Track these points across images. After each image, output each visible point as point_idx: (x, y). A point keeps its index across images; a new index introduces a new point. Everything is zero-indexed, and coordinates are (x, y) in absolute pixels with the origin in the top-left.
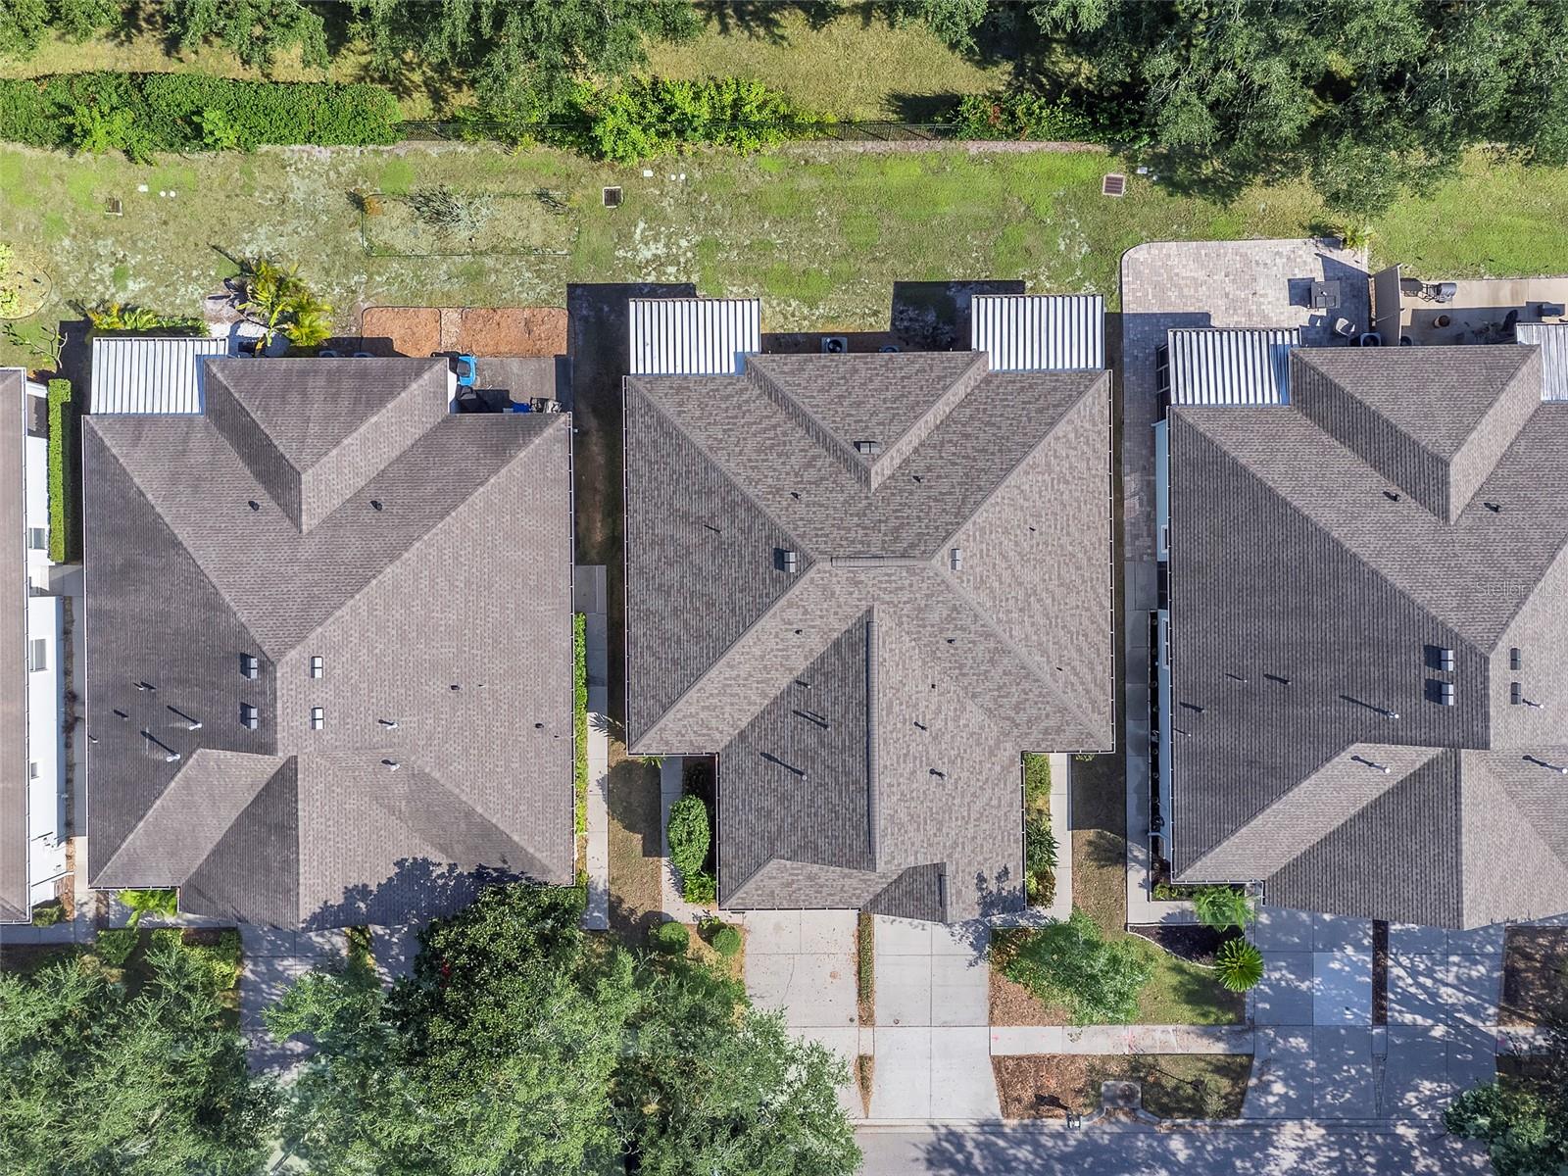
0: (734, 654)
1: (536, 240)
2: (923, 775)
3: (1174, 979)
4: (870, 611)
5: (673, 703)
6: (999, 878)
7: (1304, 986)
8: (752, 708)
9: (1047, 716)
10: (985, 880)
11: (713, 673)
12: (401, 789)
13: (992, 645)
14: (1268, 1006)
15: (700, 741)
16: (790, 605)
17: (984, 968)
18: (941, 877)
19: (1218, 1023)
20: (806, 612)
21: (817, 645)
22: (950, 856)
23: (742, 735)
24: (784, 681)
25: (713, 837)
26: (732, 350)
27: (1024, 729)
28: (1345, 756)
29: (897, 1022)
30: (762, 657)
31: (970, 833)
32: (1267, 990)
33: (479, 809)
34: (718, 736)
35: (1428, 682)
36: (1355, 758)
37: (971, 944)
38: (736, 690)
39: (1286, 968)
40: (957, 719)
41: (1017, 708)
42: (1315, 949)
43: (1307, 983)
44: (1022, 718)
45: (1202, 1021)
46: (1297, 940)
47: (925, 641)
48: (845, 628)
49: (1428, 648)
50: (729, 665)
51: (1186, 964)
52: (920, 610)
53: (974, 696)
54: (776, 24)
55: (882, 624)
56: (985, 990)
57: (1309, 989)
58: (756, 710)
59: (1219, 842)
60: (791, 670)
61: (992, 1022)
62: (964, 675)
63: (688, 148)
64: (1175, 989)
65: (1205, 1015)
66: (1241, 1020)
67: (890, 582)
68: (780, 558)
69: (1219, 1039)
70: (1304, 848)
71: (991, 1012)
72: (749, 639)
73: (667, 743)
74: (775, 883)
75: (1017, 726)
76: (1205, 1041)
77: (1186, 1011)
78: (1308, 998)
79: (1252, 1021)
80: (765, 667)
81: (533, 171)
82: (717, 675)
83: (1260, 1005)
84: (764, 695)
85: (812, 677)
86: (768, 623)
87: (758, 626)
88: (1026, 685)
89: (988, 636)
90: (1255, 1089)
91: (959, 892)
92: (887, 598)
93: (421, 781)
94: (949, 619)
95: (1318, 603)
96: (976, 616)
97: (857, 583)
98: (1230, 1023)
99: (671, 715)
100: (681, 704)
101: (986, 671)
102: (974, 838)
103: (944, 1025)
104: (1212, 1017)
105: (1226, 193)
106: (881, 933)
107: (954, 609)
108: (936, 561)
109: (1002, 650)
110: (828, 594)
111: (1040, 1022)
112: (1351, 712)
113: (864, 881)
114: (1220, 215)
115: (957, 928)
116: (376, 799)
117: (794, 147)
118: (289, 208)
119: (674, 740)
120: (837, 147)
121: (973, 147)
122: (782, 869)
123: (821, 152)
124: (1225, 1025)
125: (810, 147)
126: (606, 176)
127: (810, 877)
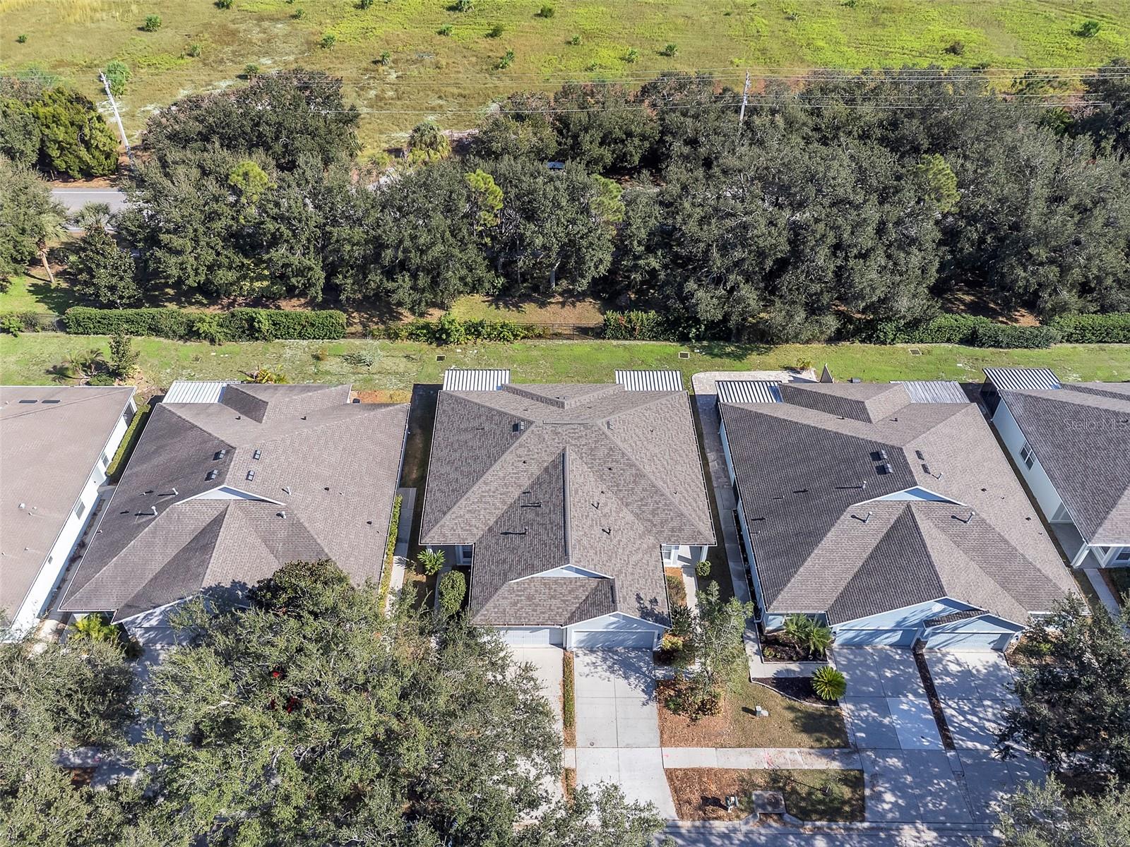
0: (488, 476)
1: (401, 370)
2: (598, 530)
3: (791, 716)
4: (564, 449)
5: (450, 509)
6: (651, 601)
7: (886, 721)
8: (497, 512)
9: (672, 519)
10: (642, 600)
11: (475, 488)
12: (282, 534)
13: (634, 472)
14: (863, 735)
15: (464, 534)
16: (521, 446)
17: (653, 707)
18: (612, 588)
19: (830, 747)
20: (529, 451)
21: (535, 470)
22: (617, 576)
23: (490, 530)
24: (516, 493)
25: (468, 588)
26: (496, 384)
27: (659, 527)
28: (846, 516)
29: (592, 744)
30: (504, 478)
31: (630, 570)
32: (860, 723)
33: (326, 550)
34: (475, 531)
35: (877, 468)
36: (853, 516)
37: (643, 690)
38: (488, 499)
39: (870, 709)
40: (618, 513)
41: (654, 513)
42: (886, 696)
43: (888, 719)
44: (657, 520)
45: (817, 745)
46: (871, 689)
47: (596, 469)
48: (551, 460)
49: (871, 454)
50: (486, 484)
51: (796, 704)
52: (592, 450)
53: (627, 505)
54: (521, 307)
55: (571, 456)
56: (655, 721)
57: (890, 723)
58: (499, 512)
59: (789, 580)
60: (520, 486)
61: (662, 744)
62: (620, 491)
63: (479, 341)
64: (792, 721)
65: (819, 740)
66: (846, 745)
67: (574, 433)
68: (516, 427)
69: (834, 759)
70: (844, 584)
71: (661, 737)
72: (497, 466)
73: (444, 536)
74: (506, 602)
75: (655, 525)
76: (824, 761)
77: (804, 737)
78: (891, 728)
79: (855, 746)
80: (505, 484)
81: (402, 349)
82: (478, 489)
83: (858, 734)
84: (504, 503)
85: (532, 488)
86: (508, 457)
87: (502, 458)
88: (656, 498)
89: (632, 465)
90: (871, 798)
91: (625, 598)
92: (573, 442)
93: (297, 528)
94: (608, 455)
95: (812, 454)
96: (623, 453)
97: (557, 434)
98: (838, 747)
99: (448, 516)
100: (455, 509)
101: (633, 489)
102: (632, 574)
103: (627, 746)
104: (825, 742)
105: (739, 357)
106: (579, 683)
107: (611, 449)
108: (599, 422)
109: (640, 475)
110: (541, 439)
111: (698, 744)
112: (843, 493)
113: (564, 601)
114: (737, 364)
115: (632, 679)
116: (265, 541)
117: (529, 342)
118: (282, 359)
119: (448, 533)
120: (549, 342)
121: (615, 342)
122: (511, 591)
123: (542, 343)
124: (835, 748)
125: (537, 342)
126: (439, 352)
127: (529, 598)
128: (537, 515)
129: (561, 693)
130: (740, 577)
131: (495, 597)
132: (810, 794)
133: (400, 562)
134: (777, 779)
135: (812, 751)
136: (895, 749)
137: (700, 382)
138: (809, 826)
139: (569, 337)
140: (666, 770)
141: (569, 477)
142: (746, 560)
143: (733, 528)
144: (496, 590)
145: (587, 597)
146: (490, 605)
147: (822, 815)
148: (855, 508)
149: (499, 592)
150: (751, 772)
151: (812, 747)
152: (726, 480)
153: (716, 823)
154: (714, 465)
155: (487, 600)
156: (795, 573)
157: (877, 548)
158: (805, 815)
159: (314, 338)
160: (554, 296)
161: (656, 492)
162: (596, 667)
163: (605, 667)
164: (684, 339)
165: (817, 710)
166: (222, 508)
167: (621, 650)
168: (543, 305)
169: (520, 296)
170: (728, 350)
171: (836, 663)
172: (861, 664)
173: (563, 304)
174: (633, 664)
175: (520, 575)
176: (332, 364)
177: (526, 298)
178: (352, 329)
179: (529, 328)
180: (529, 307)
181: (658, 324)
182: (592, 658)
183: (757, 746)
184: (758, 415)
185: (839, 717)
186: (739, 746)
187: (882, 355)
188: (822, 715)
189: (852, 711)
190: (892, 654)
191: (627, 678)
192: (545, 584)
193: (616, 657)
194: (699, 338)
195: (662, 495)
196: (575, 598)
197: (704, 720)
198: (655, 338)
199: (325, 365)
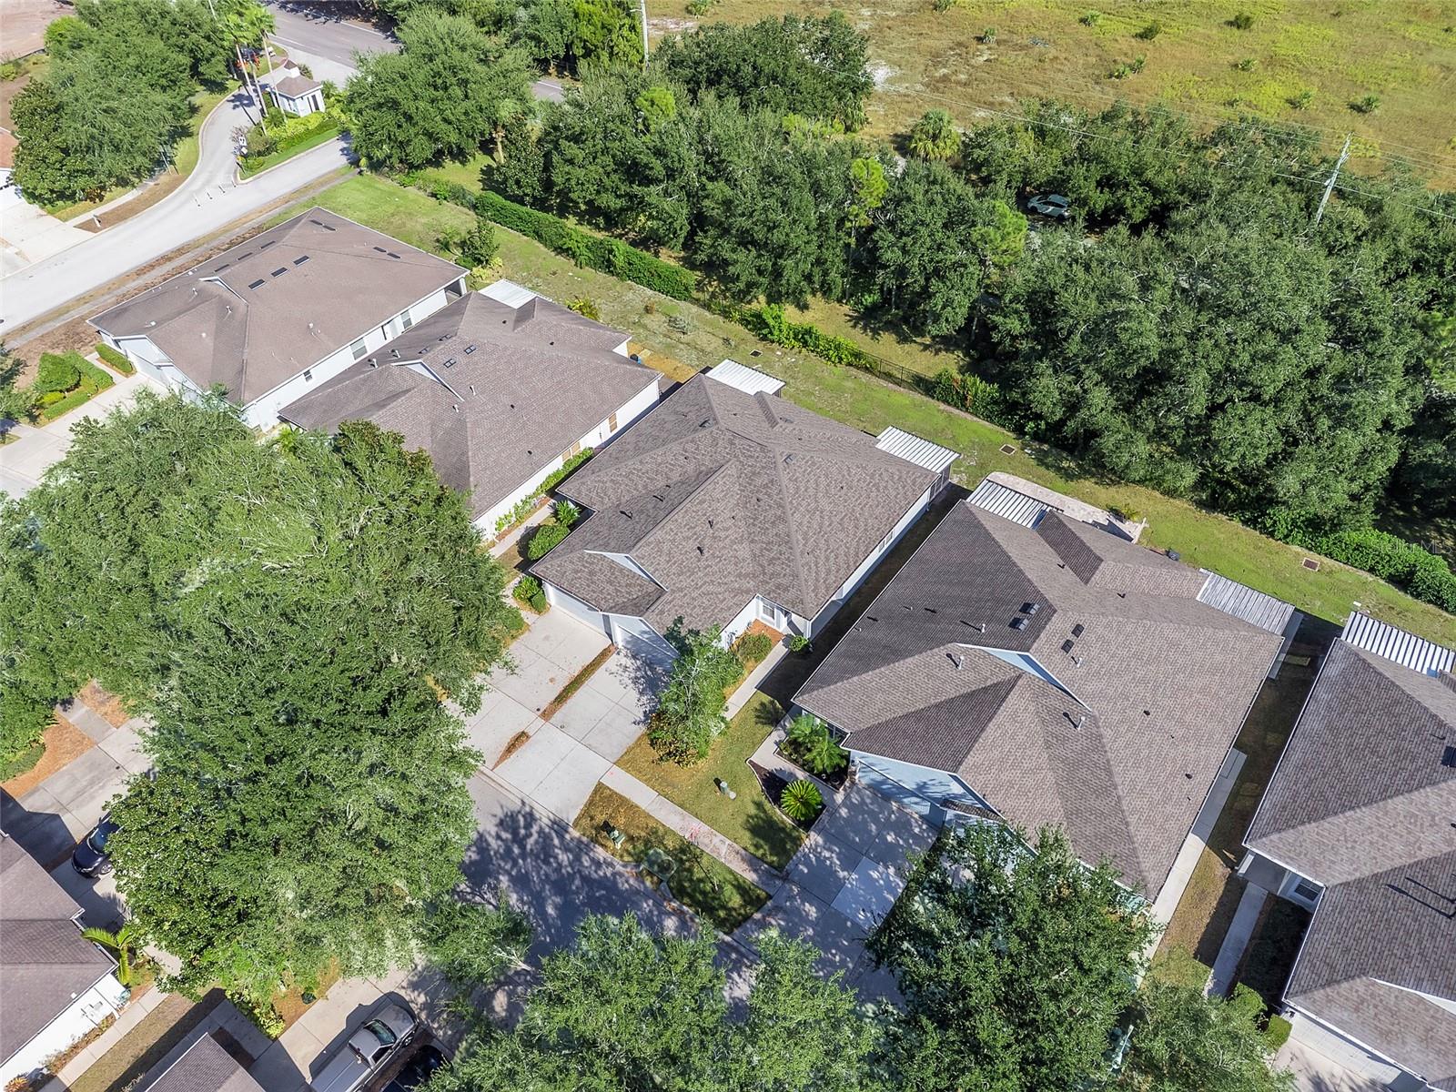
0: (648, 456)
3: (752, 810)
4: (728, 462)
6: (690, 631)
7: (842, 874)
8: (635, 492)
9: (784, 575)
10: (682, 623)
12: (447, 424)
13: (779, 513)
14: (806, 871)
15: (596, 499)
16: (693, 441)
17: (640, 729)
18: (659, 597)
19: (762, 860)
20: (697, 449)
21: (692, 471)
22: (673, 592)
23: (619, 505)
24: (661, 483)
27: (767, 577)
28: (941, 650)
29: (563, 727)
30: (660, 464)
32: (814, 859)
33: (470, 454)
34: (606, 500)
35: (1012, 618)
36: (948, 655)
37: (645, 712)
38: (634, 477)
39: (837, 854)
40: (733, 542)
41: (771, 562)
42: (867, 854)
43: (846, 873)
44: (769, 570)
45: (752, 849)
46: (857, 839)
47: (746, 493)
49: (1024, 604)
51: (767, 805)
52: (754, 474)
53: (751, 541)
56: (631, 742)
57: (844, 878)
58: (635, 494)
60: (669, 478)
61: (617, 762)
62: (754, 525)
63: (804, 351)
64: (749, 817)
65: (757, 847)
66: (780, 868)
67: (748, 450)
68: (705, 422)
69: (755, 871)
70: (889, 716)
71: (622, 757)
72: (661, 450)
73: (580, 493)
75: (764, 573)
76: (745, 866)
77: (746, 838)
78: (840, 884)
79: (788, 873)
80: (657, 471)
81: (726, 331)
83: (801, 867)
84: (645, 487)
85: (676, 484)
86: (676, 447)
87: (670, 446)
88: (783, 548)
89: (780, 506)
90: (756, 922)
91: (662, 612)
92: (742, 459)
93: (461, 423)
94: (766, 486)
95: (979, 581)
96: (781, 491)
97: (732, 444)
98: (771, 864)
99: (594, 477)
100: (603, 473)
101: (767, 529)
102: (694, 599)
103: (589, 747)
104: (761, 851)
106: (600, 673)
107: (772, 481)
108: (778, 450)
109: (782, 519)
110: (715, 442)
111: (647, 782)
112: (961, 628)
115: (644, 699)
117: (853, 371)
118: (619, 300)
119: (584, 491)
120: (874, 379)
121: (943, 406)
122: (581, 559)
123: (864, 377)
124: (766, 863)
125: (860, 374)
128: (654, 507)
129: (576, 674)
131: (565, 558)
132: (701, 880)
133: (553, 506)
134: (687, 852)
135: (743, 852)
136: (823, 902)
138: (675, 904)
139: (899, 383)
140: (599, 783)
141: (708, 486)
145: (637, 597)
146: (557, 562)
147: (694, 903)
148: (955, 647)
149: (571, 555)
150: (668, 831)
151: (745, 849)
153: (599, 850)
157: (952, 700)
158: (679, 893)
161: (786, 543)
163: (632, 675)
164: (1019, 431)
165: (783, 822)
166: (418, 382)
168: (904, 339)
170: (1065, 464)
171: (847, 797)
172: (871, 813)
176: (656, 321)
178: (700, 295)
179: (857, 355)
180: (888, 338)
181: (995, 402)
182: (629, 662)
183: (696, 816)
185: (797, 842)
186: (681, 806)
188: (783, 830)
189: (817, 846)
191: (641, 693)
192: (611, 567)
194: (1037, 436)
195: (791, 548)
196: (627, 593)
197: (670, 764)
198: (989, 418)
199: (647, 320)
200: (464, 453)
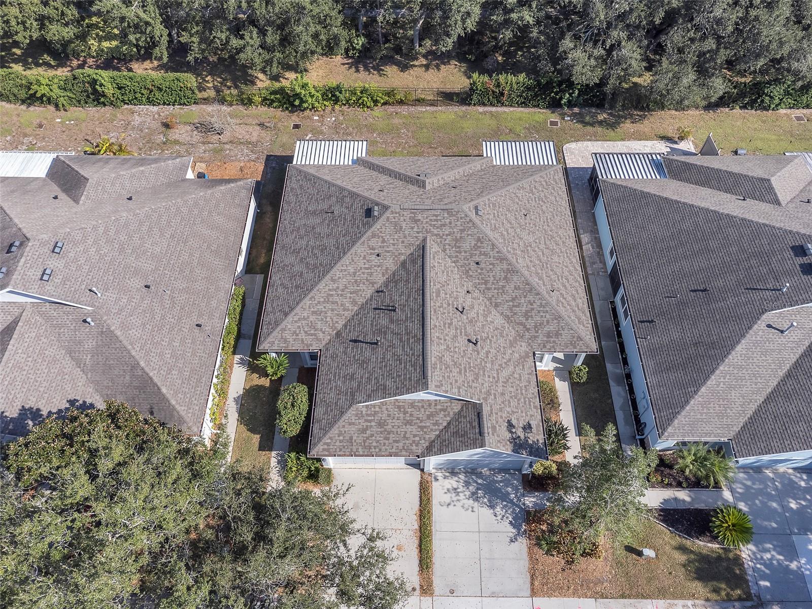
0: (336, 272)
1: (254, 139)
2: (463, 340)
3: (681, 558)
4: (425, 240)
5: (292, 309)
6: (524, 428)
7: (794, 565)
8: (346, 313)
9: (548, 322)
10: (514, 427)
11: (321, 285)
12: (90, 344)
13: (505, 267)
14: (768, 584)
15: (308, 339)
16: (374, 236)
17: (522, 544)
18: (479, 415)
19: (729, 599)
20: (383, 241)
21: (390, 264)
22: (485, 399)
23: (338, 334)
24: (368, 292)
25: (310, 406)
26: (351, 158)
27: (533, 332)
28: (760, 325)
29: (452, 592)
30: (355, 273)
31: (500, 390)
32: (763, 568)
33: (142, 364)
34: (321, 335)
35: (801, 266)
36: (769, 326)
37: (511, 523)
38: (336, 298)
39: (774, 550)
40: (485, 316)
41: (527, 315)
42: (792, 533)
43: (795, 563)
44: (530, 323)
45: (714, 596)
46: (774, 525)
47: (461, 263)
48: (409, 252)
49: (793, 248)
50: (333, 280)
51: (688, 543)
52: (457, 240)
53: (497, 306)
54: (383, 70)
55: (433, 248)
56: (525, 563)
57: (799, 568)
58: (348, 314)
59: (687, 402)
60: (373, 284)
61: (534, 593)
62: (489, 289)
63: (337, 107)
64: (684, 566)
65: (716, 591)
66: (748, 597)
67: (437, 220)
68: (369, 213)
70: (753, 407)
71: (532, 584)
72: (346, 260)
73: (285, 341)
74: (353, 429)
75: (528, 330)
77: (697, 587)
78: (800, 576)
79: (759, 597)
80: (356, 281)
81: (256, 117)
82: (324, 286)
83: (762, 583)
84: (354, 303)
85: (387, 286)
86: (359, 249)
87: (353, 251)
88: (531, 297)
89: (502, 259)
91: (494, 428)
92: (435, 232)
93: (107, 337)
94: (476, 247)
95: (713, 244)
96: (493, 245)
97: (416, 221)
98: (740, 599)
99: (290, 318)
100: (298, 310)
101: (504, 287)
102: (503, 394)
103: (493, 595)
104: (723, 593)
105: (613, 126)
106: (439, 513)
107: (479, 240)
108: (465, 207)
109: (512, 271)
110: (398, 228)
111: (575, 594)
112: (756, 296)
113: (422, 428)
114: (611, 133)
115: (498, 509)
116: (70, 352)
117: (390, 109)
118: (130, 127)
119: (290, 339)
120: (412, 109)
121: (481, 109)
122: (359, 415)
123: (404, 110)
124: (735, 600)
125: (398, 109)
126: (295, 119)
127: (381, 424)
128: (392, 321)
129: (416, 527)
130: (619, 382)
131: (341, 423)
133: (242, 362)
135: (708, 604)
137: (572, 153)
139: (432, 104)
141: (430, 274)
142: (625, 362)
143: (610, 323)
144: (342, 413)
145: (449, 424)
146: (334, 431)
148: (770, 316)
149: (346, 417)
151: (708, 600)
152: (601, 265)
154: (588, 248)
155: (331, 425)
156: (696, 392)
157: (797, 365)
159: (164, 104)
160: (417, 59)
161: (530, 291)
162: (458, 494)
163: (468, 493)
164: (555, 105)
165: (713, 551)
166: (16, 312)
167: (485, 471)
168: (404, 67)
169: (381, 58)
170: (601, 117)
171: (732, 491)
172: (760, 492)
173: (427, 67)
174: (499, 490)
175: (369, 398)
176: (181, 133)
177: (388, 60)
178: (205, 95)
179: (390, 93)
180: (391, 70)
181: (528, 88)
182: (452, 482)
183: (643, 597)
184: (645, 195)
185: (738, 560)
186: (623, 596)
187: (764, 122)
188: (719, 558)
189: (754, 553)
190: (796, 480)
191: (492, 507)
192: (399, 407)
193: (480, 481)
194: (570, 104)
195: (538, 294)
196: (434, 424)
197: (582, 563)
198: (524, 104)
199: (174, 134)
200: (135, 366)
